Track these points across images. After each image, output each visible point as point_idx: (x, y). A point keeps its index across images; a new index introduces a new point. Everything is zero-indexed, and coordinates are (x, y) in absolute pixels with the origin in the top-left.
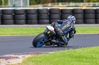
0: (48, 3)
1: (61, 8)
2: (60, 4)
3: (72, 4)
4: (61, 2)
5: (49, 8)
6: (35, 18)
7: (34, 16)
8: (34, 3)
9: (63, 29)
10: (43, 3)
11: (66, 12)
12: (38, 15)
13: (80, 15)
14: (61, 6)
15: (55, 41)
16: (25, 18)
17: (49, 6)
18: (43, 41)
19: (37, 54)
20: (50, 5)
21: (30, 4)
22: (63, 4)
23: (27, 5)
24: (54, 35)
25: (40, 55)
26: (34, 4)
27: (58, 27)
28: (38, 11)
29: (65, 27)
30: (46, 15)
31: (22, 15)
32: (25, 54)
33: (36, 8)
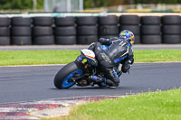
0: (118, 4)
1: (140, 15)
2: (140, 7)
3: (160, 7)
4: (142, 2)
5: (118, 15)
6: (92, 32)
7: (92, 30)
8: (92, 5)
9: (111, 54)
10: (109, 5)
11: (150, 22)
12: (98, 27)
14: (141, 11)
15: (95, 77)
16: (74, 33)
17: (120, 11)
18: (74, 77)
20: (120, 8)
21: (85, 7)
22: (144, 8)
23: (78, 9)
24: (93, 66)
26: (91, 7)
27: (103, 51)
28: (99, 20)
29: (115, 51)
30: (112, 27)
31: (70, 28)
32: (75, 99)
33: (96, 15)
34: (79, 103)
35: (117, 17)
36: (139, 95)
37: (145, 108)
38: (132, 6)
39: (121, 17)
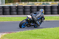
0: (16, 2)
1: (24, 5)
2: (23, 3)
3: (30, 3)
6: (8, 11)
8: (8, 2)
10: (13, 2)
12: (10, 9)
13: (35, 9)
14: (24, 4)
16: (2, 11)
17: (17, 4)
19: (10, 33)
21: (5, 3)
22: (25, 3)
23: (3, 3)
25: (11, 34)
28: (10, 7)
30: (14, 9)
32: (3, 33)
33: (9, 5)
34: (4, 34)
35: (16, 6)
36: (23, 31)
37: (25, 35)
38: (21, 2)
39: (17, 6)
